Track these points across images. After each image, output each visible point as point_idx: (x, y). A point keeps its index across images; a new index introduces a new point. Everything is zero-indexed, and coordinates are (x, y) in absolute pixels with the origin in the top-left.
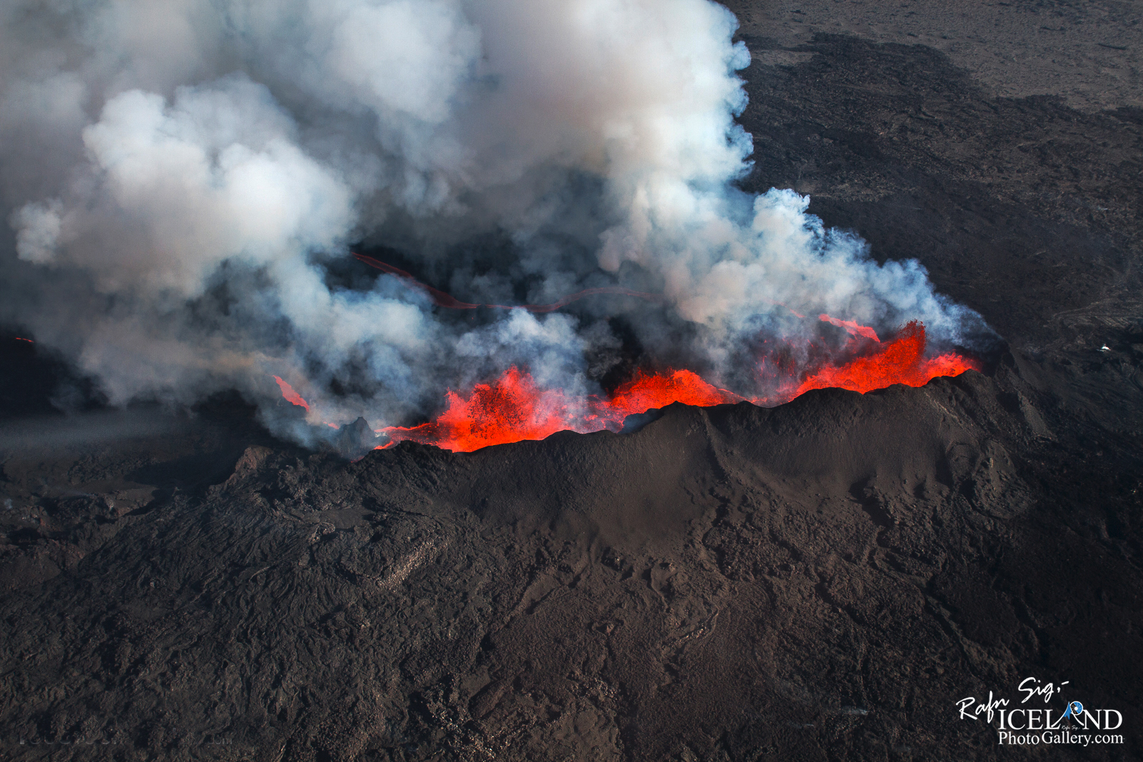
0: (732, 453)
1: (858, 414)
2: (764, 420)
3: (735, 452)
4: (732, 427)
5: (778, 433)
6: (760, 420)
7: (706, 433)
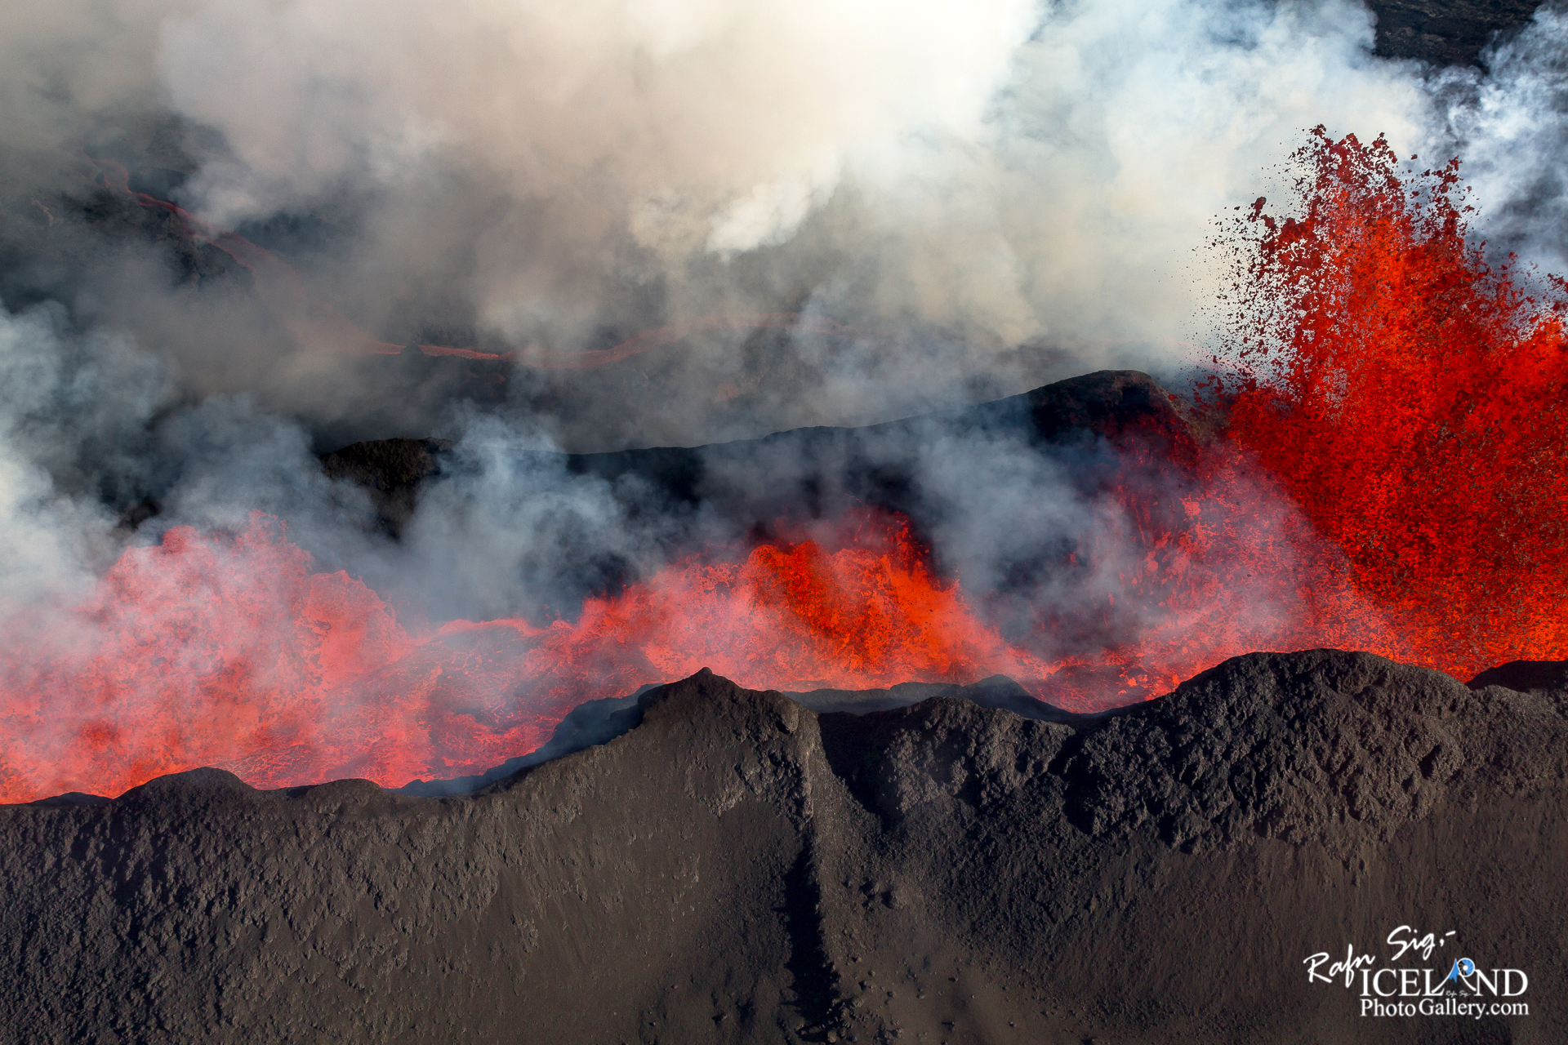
0: (887, 898)
2: (1038, 767)
3: (901, 897)
4: (906, 786)
5: (1088, 830)
6: (1021, 767)
7: (800, 803)
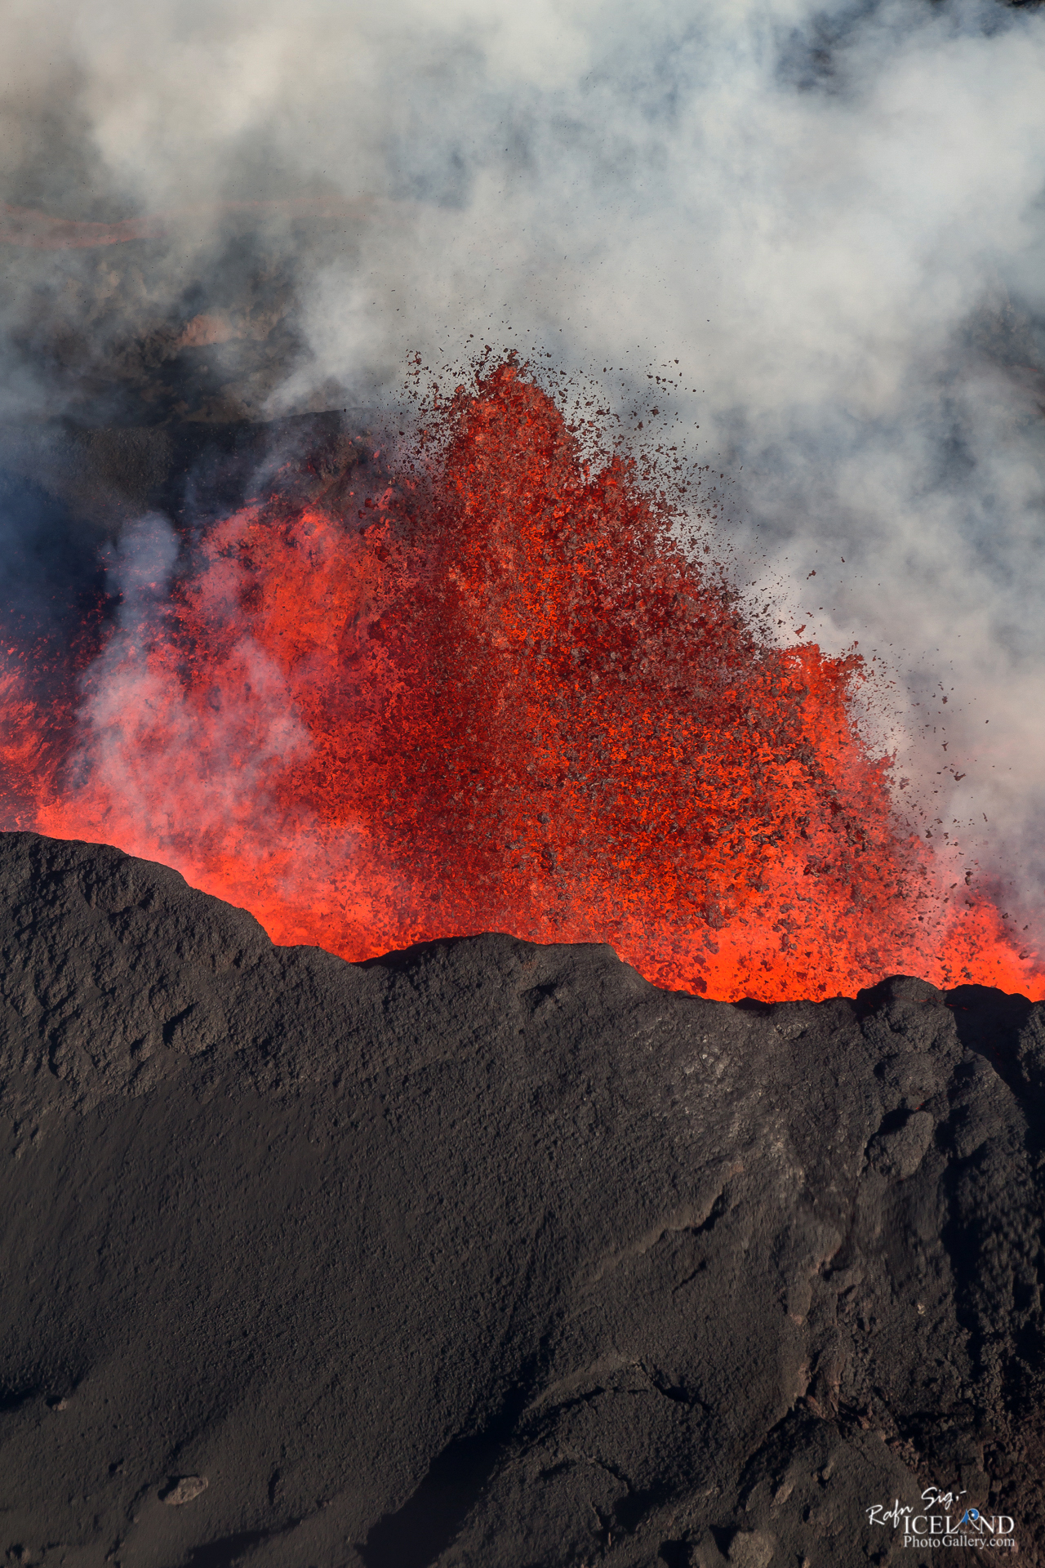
1: (191, 1040)
